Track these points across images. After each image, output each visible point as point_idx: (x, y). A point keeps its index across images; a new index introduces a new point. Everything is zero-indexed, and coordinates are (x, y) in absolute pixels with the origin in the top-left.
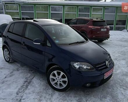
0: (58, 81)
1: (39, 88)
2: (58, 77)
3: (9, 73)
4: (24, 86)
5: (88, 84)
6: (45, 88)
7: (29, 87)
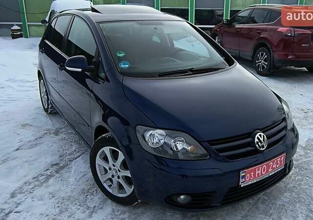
0: (113, 176)
1: (73, 187)
2: (114, 166)
3: (33, 138)
4: (42, 175)
5: (182, 197)
6: (86, 188)
7: (51, 181)
